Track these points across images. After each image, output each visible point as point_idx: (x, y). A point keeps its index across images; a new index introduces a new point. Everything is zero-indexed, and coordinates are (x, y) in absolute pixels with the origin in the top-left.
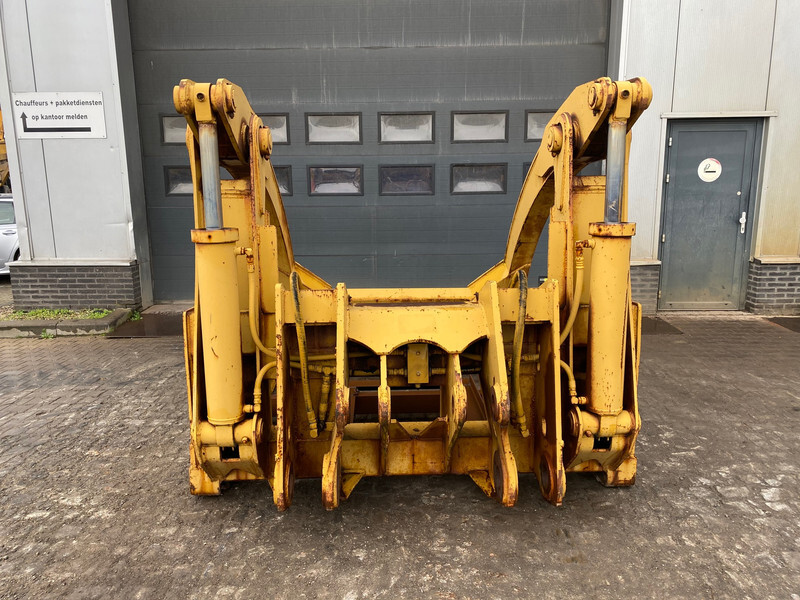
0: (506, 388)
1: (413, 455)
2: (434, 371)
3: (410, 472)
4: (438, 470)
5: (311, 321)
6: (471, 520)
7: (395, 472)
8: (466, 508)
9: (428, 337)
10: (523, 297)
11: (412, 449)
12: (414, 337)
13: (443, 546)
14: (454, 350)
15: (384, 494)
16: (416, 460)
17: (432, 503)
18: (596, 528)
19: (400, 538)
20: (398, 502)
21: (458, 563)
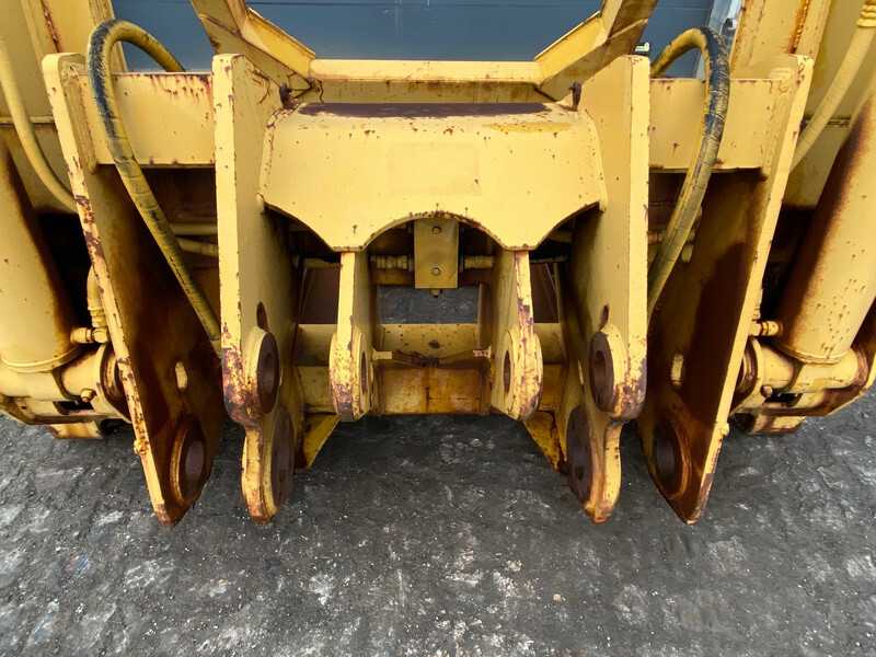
0: (640, 351)
1: (428, 389)
2: (469, 263)
3: (421, 410)
4: (468, 409)
5: (164, 159)
6: (520, 503)
7: (396, 411)
8: (513, 472)
9: (457, 206)
10: (719, 108)
11: (425, 380)
12: (423, 206)
13: (470, 570)
14: (519, 245)
15: (380, 437)
16: (432, 395)
17: (456, 461)
18: (739, 533)
19: (398, 548)
20: (401, 456)
21: (497, 616)
